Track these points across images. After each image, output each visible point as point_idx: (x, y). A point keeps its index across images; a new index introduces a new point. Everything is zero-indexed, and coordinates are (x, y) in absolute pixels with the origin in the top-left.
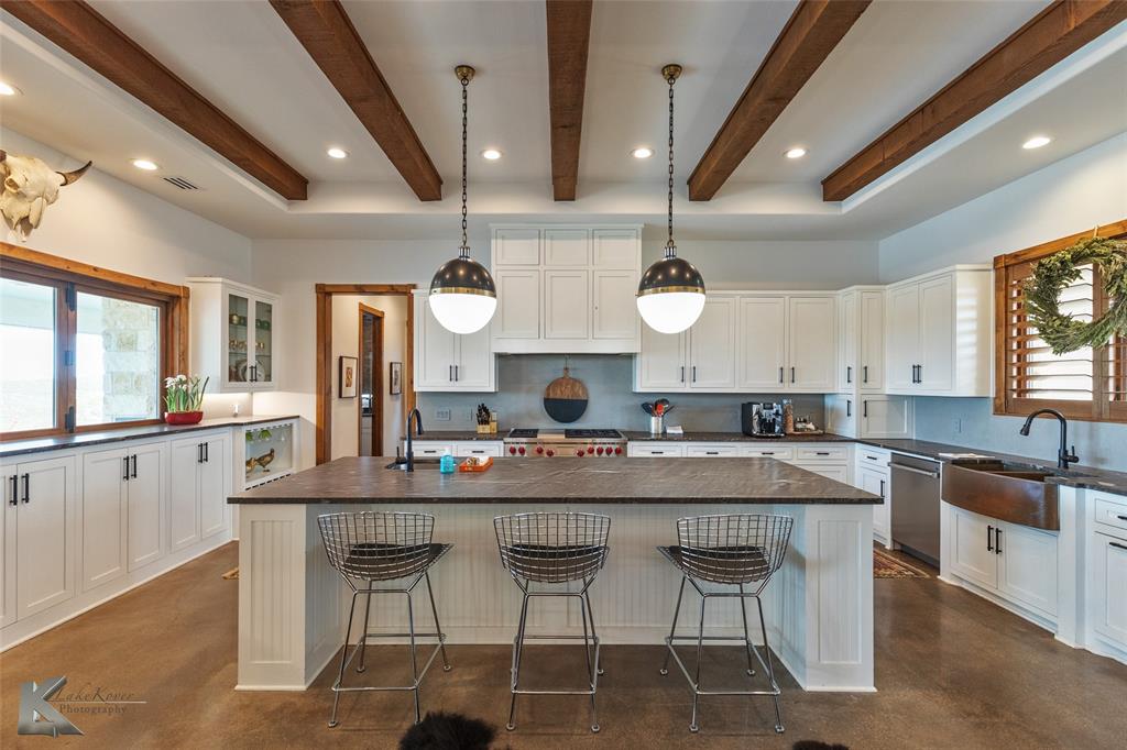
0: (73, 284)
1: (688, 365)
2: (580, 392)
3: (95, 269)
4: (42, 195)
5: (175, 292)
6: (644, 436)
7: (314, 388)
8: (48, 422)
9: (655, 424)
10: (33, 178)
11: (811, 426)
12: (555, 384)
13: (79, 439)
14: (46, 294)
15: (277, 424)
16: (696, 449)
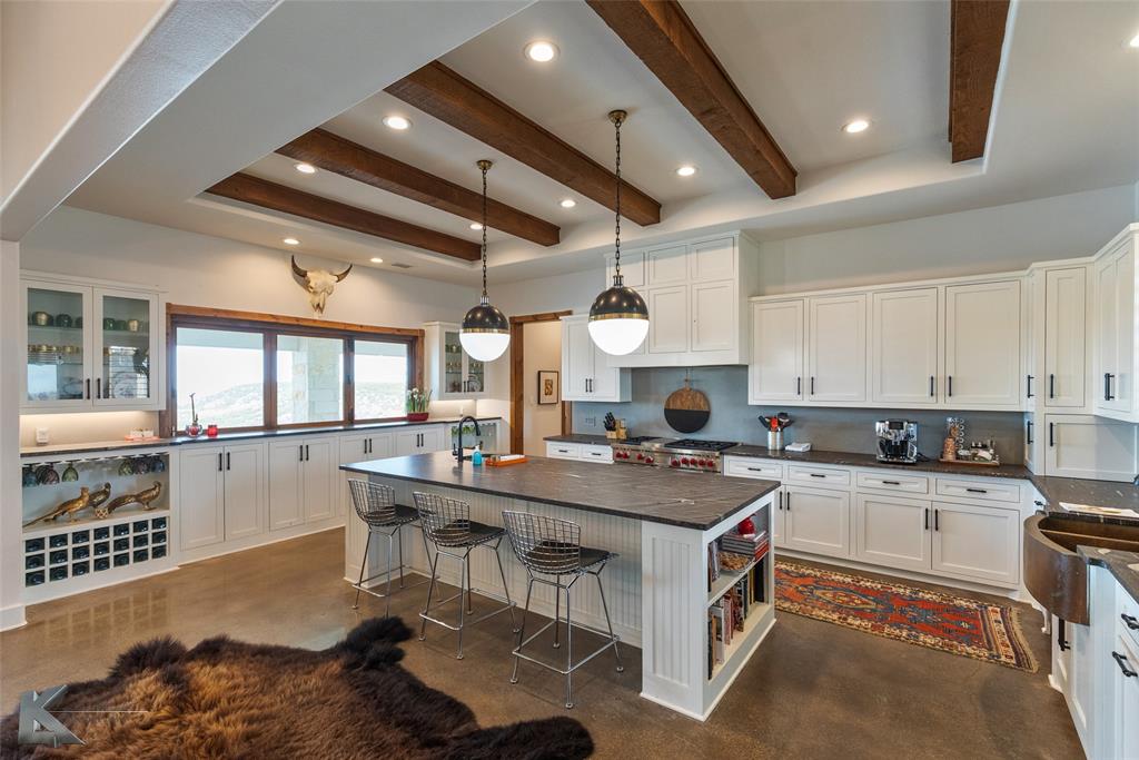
0: (351, 336)
1: (806, 376)
2: (702, 403)
3: (361, 326)
4: (324, 290)
5: (414, 334)
6: (759, 451)
7: (509, 398)
8: (341, 418)
9: (772, 439)
10: (319, 282)
11: (986, 454)
12: (676, 395)
13: (356, 426)
14: (340, 343)
15: (486, 423)
16: (800, 469)
